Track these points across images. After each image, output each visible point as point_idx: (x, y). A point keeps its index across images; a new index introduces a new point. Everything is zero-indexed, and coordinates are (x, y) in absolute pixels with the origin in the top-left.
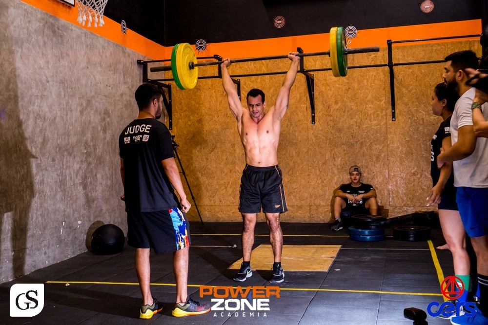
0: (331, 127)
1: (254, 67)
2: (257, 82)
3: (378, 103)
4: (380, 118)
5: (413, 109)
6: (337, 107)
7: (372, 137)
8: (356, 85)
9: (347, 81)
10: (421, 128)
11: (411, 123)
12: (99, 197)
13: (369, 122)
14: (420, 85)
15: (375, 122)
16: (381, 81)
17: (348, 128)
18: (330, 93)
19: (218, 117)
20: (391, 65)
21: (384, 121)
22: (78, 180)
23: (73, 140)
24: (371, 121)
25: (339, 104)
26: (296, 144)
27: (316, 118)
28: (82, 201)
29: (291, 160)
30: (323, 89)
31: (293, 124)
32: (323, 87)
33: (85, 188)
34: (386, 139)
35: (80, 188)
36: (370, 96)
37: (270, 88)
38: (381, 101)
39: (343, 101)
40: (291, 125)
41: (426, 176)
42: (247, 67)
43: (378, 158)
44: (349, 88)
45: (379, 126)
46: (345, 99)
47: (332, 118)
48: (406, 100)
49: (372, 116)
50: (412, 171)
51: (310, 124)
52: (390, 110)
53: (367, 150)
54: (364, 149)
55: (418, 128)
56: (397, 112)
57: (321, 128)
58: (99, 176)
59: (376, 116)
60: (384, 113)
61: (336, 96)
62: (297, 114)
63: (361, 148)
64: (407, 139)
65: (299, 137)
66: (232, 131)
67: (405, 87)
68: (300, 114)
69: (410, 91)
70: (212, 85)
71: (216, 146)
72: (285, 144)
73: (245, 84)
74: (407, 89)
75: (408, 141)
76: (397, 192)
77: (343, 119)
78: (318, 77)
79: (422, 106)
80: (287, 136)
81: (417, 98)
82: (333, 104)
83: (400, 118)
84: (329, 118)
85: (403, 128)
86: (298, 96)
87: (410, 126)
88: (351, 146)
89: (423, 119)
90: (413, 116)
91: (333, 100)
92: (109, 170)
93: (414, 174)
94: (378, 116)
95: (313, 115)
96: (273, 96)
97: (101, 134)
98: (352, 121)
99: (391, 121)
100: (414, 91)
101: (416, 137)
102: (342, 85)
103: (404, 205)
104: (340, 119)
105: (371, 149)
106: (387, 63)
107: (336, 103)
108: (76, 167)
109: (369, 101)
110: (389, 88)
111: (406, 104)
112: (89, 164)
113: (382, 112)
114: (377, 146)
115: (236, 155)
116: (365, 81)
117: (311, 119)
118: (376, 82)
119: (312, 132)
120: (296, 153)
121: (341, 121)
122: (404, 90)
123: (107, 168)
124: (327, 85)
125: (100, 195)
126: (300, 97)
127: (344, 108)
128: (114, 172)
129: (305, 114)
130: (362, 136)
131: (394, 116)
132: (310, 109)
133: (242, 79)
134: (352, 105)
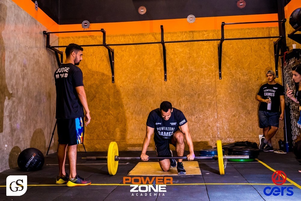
0: (177, 83)
1: (124, 40)
2: (126, 51)
3: (210, 67)
4: (211, 77)
5: (233, 72)
6: (182, 69)
7: (206, 90)
8: (195, 55)
9: (189, 52)
10: (238, 84)
11: (232, 81)
12: (19, 128)
13: (204, 80)
14: (238, 56)
15: (208, 80)
16: (212, 52)
17: (190, 84)
18: (177, 60)
19: (97, 76)
20: (223, 40)
21: (214, 80)
24: (205, 79)
25: (184, 68)
26: (153, 95)
27: (168, 77)
29: (150, 106)
30: (172, 57)
31: (152, 81)
32: (173, 56)
34: (215, 91)
36: (204, 63)
37: (135, 56)
38: (211, 65)
39: (186, 65)
40: (150, 81)
41: (242, 117)
42: (119, 41)
43: (210, 104)
44: (190, 57)
45: (210, 83)
46: (187, 64)
47: (178, 77)
48: (228, 65)
49: (206, 76)
50: (233, 114)
51: (163, 81)
52: (218, 72)
53: (202, 99)
54: (201, 98)
55: (237, 84)
56: (222, 73)
57: (171, 84)
58: (19, 112)
59: (208, 75)
60: (214, 74)
61: (181, 62)
62: (154, 74)
63: (199, 98)
64: (229, 92)
65: (156, 90)
66: (107, 85)
67: (227, 57)
68: (156, 74)
69: (231, 59)
70: (93, 53)
71: (95, 97)
72: (146, 95)
73: (117, 52)
74: (229, 58)
75: (230, 93)
76: (223, 128)
77: (186, 78)
79: (239, 69)
80: (147, 89)
81: (236, 64)
82: (179, 67)
83: (225, 77)
84: (176, 77)
85: (227, 84)
86: (155, 61)
87: (231, 83)
88: (192, 96)
89: (240, 78)
90: (233, 76)
91: (179, 64)
92: (25, 108)
93: (234, 116)
94: (210, 75)
95: (166, 74)
96: (137, 61)
98: (192, 79)
99: (218, 80)
100: (233, 59)
101: (235, 90)
102: (185, 54)
103: (228, 137)
104: (184, 77)
105: (205, 99)
107: (181, 67)
109: (204, 65)
110: (217, 57)
111: (228, 68)
113: (212, 73)
114: (209, 97)
115: (110, 103)
116: (201, 52)
117: (164, 78)
118: (208, 52)
119: (165, 86)
120: (153, 101)
121: (185, 79)
122: (227, 59)
123: (24, 107)
124: (175, 54)
125: (19, 126)
126: (156, 62)
127: (187, 70)
128: (28, 110)
129: (160, 74)
130: (199, 89)
131: (220, 76)
132: (163, 71)
133: (115, 49)
134: (192, 68)
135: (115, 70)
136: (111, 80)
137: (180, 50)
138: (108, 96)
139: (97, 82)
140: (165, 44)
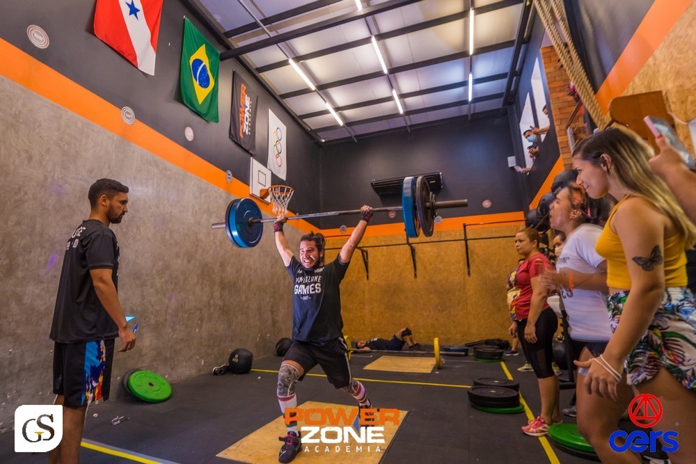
0: (427, 280)
3: (459, 265)
4: (461, 274)
5: (482, 269)
6: (431, 268)
7: (455, 287)
8: (443, 254)
11: (481, 278)
13: (453, 277)
15: (457, 277)
17: (439, 281)
18: (426, 258)
20: (466, 240)
21: (462, 277)
22: (268, 308)
23: (267, 283)
25: (433, 266)
26: (404, 291)
27: (418, 275)
28: (270, 322)
29: (401, 302)
30: (421, 256)
31: (403, 279)
33: (272, 314)
34: (465, 288)
35: (270, 314)
36: (452, 261)
37: (387, 256)
40: (401, 279)
43: (459, 301)
44: (439, 255)
45: (459, 280)
46: (436, 263)
47: (428, 275)
48: (477, 263)
49: (455, 274)
51: (413, 278)
52: (466, 270)
54: (450, 295)
55: (486, 282)
56: (471, 271)
57: (420, 281)
60: (462, 271)
61: (430, 260)
62: (405, 272)
63: (448, 294)
65: (406, 287)
66: (363, 282)
68: (407, 272)
69: (479, 257)
73: (371, 253)
75: (480, 290)
77: (435, 275)
78: (418, 248)
79: (489, 267)
81: (485, 262)
82: (428, 265)
83: (473, 275)
84: (426, 275)
85: (477, 281)
87: (481, 281)
89: (489, 276)
90: (482, 274)
91: (428, 263)
93: (485, 312)
94: (458, 273)
95: (415, 272)
96: (389, 260)
97: (282, 281)
98: (441, 277)
99: (467, 277)
100: (482, 257)
101: (485, 287)
102: (434, 253)
104: (433, 275)
105: (455, 295)
106: (463, 238)
107: (431, 265)
108: (268, 300)
109: (452, 264)
110: (464, 255)
111: (477, 266)
112: (275, 299)
114: (459, 293)
116: (449, 251)
117: (414, 275)
118: (456, 251)
119: (415, 283)
120: (405, 297)
121: (434, 277)
122: (475, 257)
124: (424, 253)
126: (407, 261)
127: (436, 268)
129: (411, 272)
130: (448, 286)
131: (469, 273)
132: (413, 269)
133: (369, 250)
134: (441, 266)
135: (369, 270)
136: (366, 278)
137: (430, 249)
138: (364, 292)
139: (354, 279)
140: (413, 245)
